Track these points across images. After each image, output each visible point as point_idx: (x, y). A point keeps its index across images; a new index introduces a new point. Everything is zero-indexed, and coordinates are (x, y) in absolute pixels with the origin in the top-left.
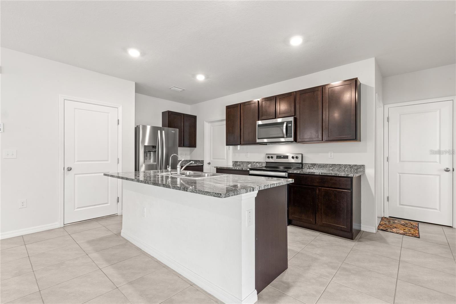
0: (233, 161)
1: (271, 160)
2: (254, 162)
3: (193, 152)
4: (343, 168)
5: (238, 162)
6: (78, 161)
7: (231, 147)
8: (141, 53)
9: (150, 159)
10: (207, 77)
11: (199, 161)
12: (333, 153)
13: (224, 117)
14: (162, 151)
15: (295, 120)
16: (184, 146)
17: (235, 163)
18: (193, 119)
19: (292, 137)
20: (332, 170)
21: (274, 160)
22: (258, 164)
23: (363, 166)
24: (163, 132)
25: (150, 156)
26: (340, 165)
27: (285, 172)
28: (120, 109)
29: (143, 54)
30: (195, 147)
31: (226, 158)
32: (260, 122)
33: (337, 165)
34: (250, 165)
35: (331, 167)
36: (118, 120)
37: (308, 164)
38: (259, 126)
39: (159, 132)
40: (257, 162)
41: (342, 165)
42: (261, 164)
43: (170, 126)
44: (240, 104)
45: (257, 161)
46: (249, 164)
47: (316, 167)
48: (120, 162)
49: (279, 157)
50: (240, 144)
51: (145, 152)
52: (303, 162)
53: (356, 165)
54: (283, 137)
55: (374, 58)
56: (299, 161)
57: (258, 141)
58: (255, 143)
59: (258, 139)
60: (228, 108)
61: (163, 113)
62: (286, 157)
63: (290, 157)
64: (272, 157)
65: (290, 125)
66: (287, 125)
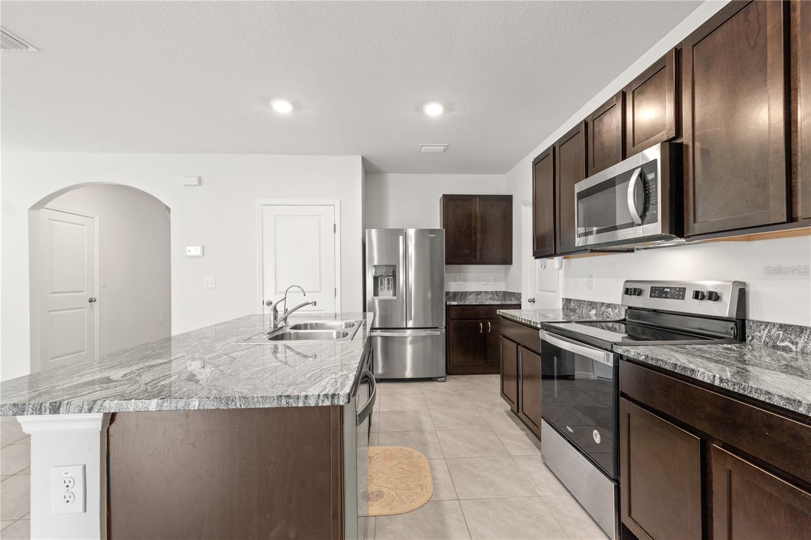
0: (563, 299)
2: (603, 304)
3: (508, 275)
5: (571, 300)
8: (294, 105)
9: (389, 289)
10: (448, 108)
14: (406, 274)
19: (656, 221)
21: (644, 302)
25: (389, 284)
28: (337, 206)
29: (297, 106)
30: (511, 263)
32: (580, 187)
34: (593, 312)
36: (335, 225)
37: (767, 324)
39: (401, 238)
40: (609, 306)
42: (617, 311)
44: (554, 146)
46: (593, 308)
48: (338, 293)
49: (659, 291)
50: (555, 254)
51: (377, 276)
54: (632, 225)
56: (725, 308)
57: (578, 243)
59: (579, 236)
62: (679, 293)
63: (689, 294)
64: (638, 292)
65: (650, 177)
66: (642, 176)
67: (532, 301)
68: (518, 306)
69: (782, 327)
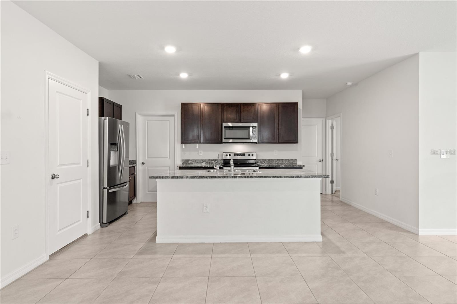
0: (182, 160)
1: (227, 158)
2: (209, 160)
4: (284, 162)
12: (277, 152)
15: (258, 125)
17: (186, 162)
19: (256, 139)
20: (277, 164)
21: (231, 157)
22: (213, 161)
23: (296, 160)
24: (122, 126)
26: (282, 160)
32: (225, 124)
33: (281, 160)
35: (276, 161)
37: (260, 160)
38: (227, 127)
41: (284, 160)
45: (212, 159)
46: (204, 162)
47: (266, 162)
49: (236, 155)
50: (201, 143)
53: (292, 160)
54: (249, 139)
55: (301, 90)
56: (254, 157)
57: (224, 141)
59: (224, 139)
60: (185, 105)
62: (243, 154)
63: (247, 155)
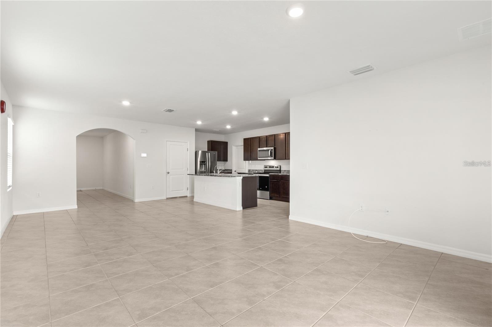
1: (266, 169)
3: (226, 165)
5: (251, 170)
6: (172, 169)
7: (247, 162)
9: (202, 168)
10: (231, 126)
11: (229, 170)
13: (243, 144)
14: (209, 164)
15: (275, 148)
16: (220, 161)
17: (249, 170)
18: (225, 144)
21: (268, 169)
24: (209, 153)
25: (202, 166)
27: (268, 174)
28: (188, 143)
29: (203, 122)
30: (227, 161)
31: (245, 168)
32: (259, 149)
36: (188, 149)
38: (259, 151)
39: (207, 153)
40: (260, 170)
42: (262, 171)
43: (212, 150)
44: (251, 138)
47: (286, 172)
48: (189, 170)
49: (270, 167)
50: (251, 160)
51: (200, 165)
52: (281, 170)
54: (269, 157)
56: (279, 169)
57: (259, 159)
58: (257, 160)
59: (259, 157)
60: (245, 140)
61: (208, 141)
62: (273, 167)
63: (275, 167)
64: (267, 167)
65: (272, 151)
66: (271, 151)
67: (235, 171)
68: (231, 173)
69: (284, 170)
